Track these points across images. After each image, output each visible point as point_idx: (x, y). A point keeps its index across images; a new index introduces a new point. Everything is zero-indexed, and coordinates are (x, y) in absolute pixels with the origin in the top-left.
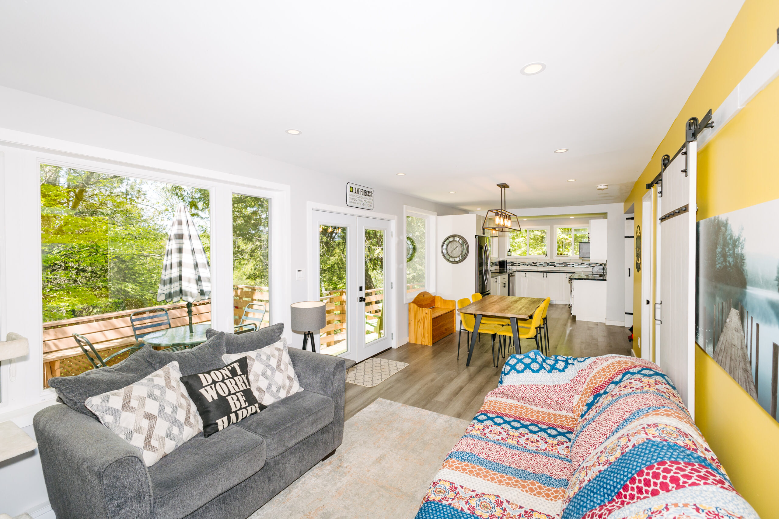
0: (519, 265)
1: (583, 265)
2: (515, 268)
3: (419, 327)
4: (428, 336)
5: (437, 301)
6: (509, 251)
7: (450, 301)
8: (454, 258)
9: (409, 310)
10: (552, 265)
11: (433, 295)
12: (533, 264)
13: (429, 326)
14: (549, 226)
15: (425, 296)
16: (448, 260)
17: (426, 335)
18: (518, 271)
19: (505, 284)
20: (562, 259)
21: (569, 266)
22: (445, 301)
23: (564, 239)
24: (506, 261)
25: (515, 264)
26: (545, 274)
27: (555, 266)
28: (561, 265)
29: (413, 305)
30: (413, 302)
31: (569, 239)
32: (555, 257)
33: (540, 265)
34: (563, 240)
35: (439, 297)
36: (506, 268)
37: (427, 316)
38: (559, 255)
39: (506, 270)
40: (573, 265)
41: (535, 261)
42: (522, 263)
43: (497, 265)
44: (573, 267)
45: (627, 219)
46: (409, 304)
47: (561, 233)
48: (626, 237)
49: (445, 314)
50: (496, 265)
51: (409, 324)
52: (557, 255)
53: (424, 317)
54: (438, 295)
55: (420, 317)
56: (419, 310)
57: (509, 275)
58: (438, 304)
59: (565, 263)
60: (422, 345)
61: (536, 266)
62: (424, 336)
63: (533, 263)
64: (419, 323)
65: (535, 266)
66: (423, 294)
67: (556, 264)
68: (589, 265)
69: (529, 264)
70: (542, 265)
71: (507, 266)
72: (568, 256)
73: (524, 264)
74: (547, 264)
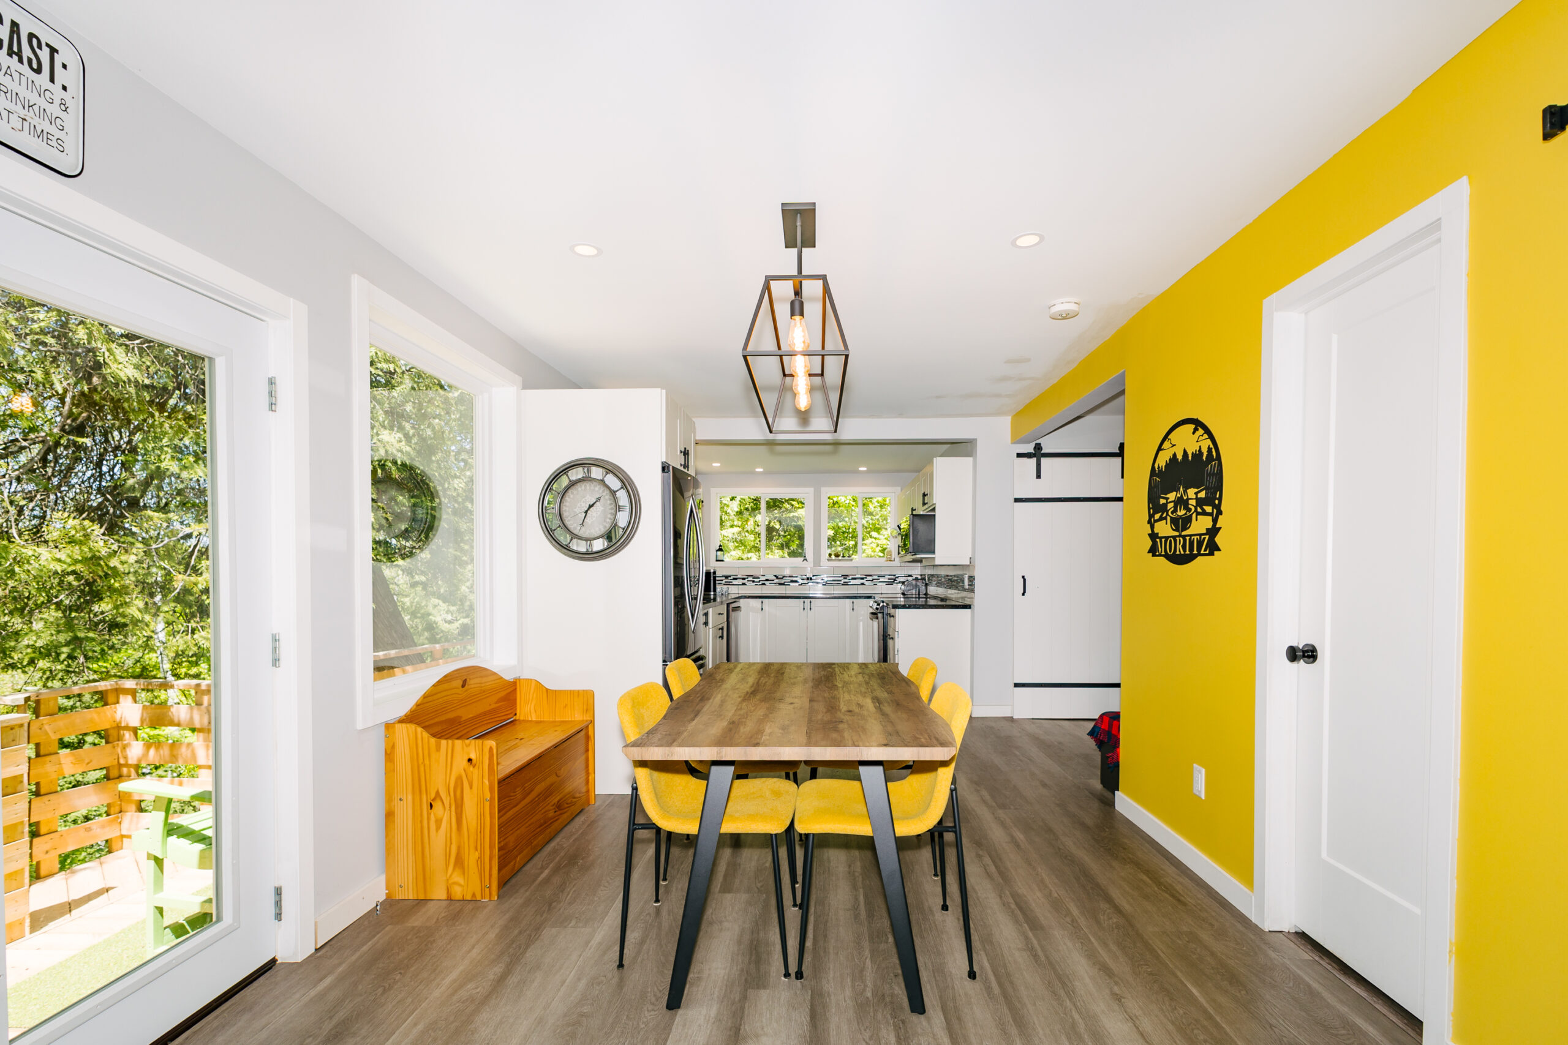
0: (744, 584)
1: (882, 579)
2: (734, 591)
3: (439, 822)
4: (480, 858)
5: (521, 697)
6: (720, 550)
7: (572, 692)
8: (588, 540)
9: (389, 755)
11: (509, 676)
12: (776, 581)
13: (481, 816)
14: (812, 489)
15: (473, 683)
16: (565, 549)
17: (472, 858)
18: (745, 597)
19: (722, 629)
22: (552, 696)
24: (714, 573)
25: (735, 582)
26: (802, 601)
29: (406, 732)
30: (410, 718)
32: (822, 563)
33: (792, 581)
35: (529, 681)
36: (715, 590)
37: (474, 772)
38: (833, 557)
40: (862, 581)
41: (779, 573)
42: (750, 579)
44: (863, 584)
45: (1019, 455)
46: (388, 726)
48: (1017, 500)
49: (556, 746)
51: (389, 815)
52: (827, 557)
53: (459, 779)
54: (526, 675)
55: (439, 781)
56: (438, 749)
57: (728, 605)
58: (526, 709)
59: (844, 576)
60: (450, 899)
61: (783, 584)
62: (459, 862)
63: (775, 577)
64: (437, 805)
65: (781, 584)
66: (463, 677)
67: (825, 579)
68: (896, 580)
69: (767, 580)
70: (796, 581)
71: (717, 586)
72: (851, 560)
73: (756, 580)
74: (808, 579)
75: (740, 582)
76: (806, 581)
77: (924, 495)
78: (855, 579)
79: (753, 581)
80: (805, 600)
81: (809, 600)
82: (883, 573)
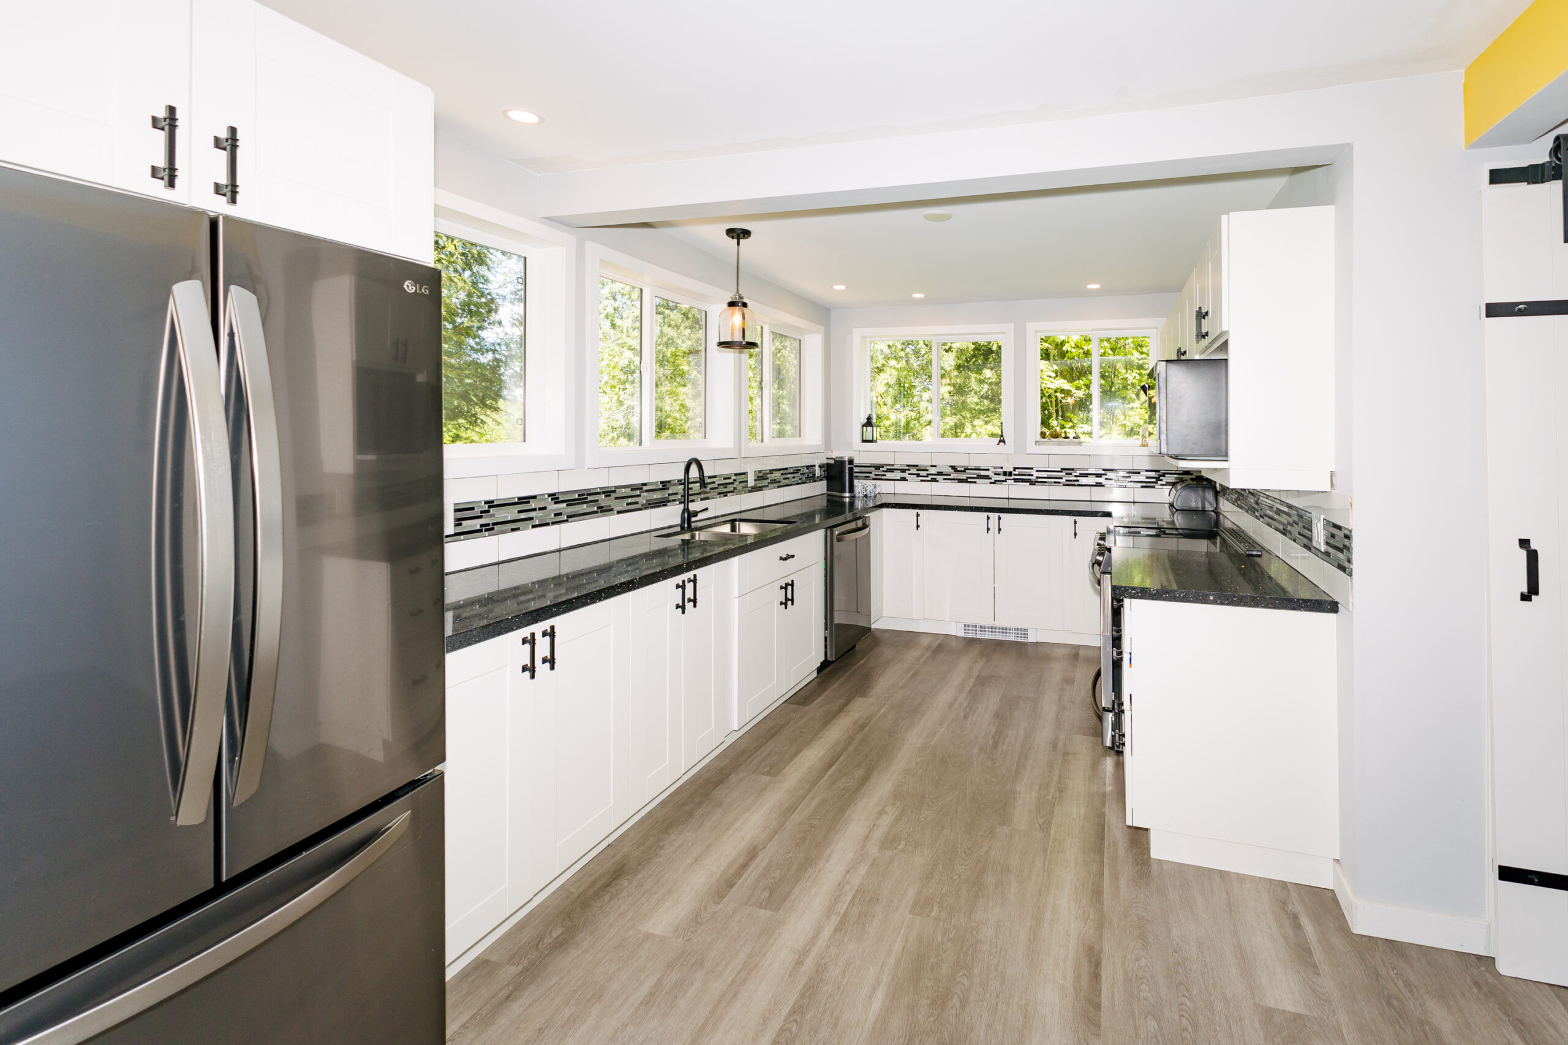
0: (903, 479)
1: (1134, 478)
2: (884, 490)
6: (869, 423)
10: (1023, 477)
12: (954, 476)
18: (892, 504)
20: (1056, 456)
21: (1083, 481)
23: (1062, 391)
24: (854, 461)
25: (886, 476)
26: (994, 516)
27: (1032, 483)
28: (1052, 478)
31: (1074, 391)
32: (1031, 448)
33: (980, 477)
34: (1058, 394)
36: (852, 490)
38: (1048, 438)
39: (853, 497)
40: (1099, 480)
41: (960, 463)
42: (913, 471)
43: (821, 479)
44: (1099, 485)
47: (1053, 375)
50: (812, 478)
52: (1039, 438)
59: (1068, 471)
61: (965, 482)
63: (953, 468)
65: (960, 481)
67: (1036, 474)
68: (1158, 479)
69: (940, 474)
70: (987, 477)
71: (856, 482)
72: (1080, 443)
73: (922, 473)
74: (1005, 474)
75: (898, 475)
76: (1002, 478)
77: (1201, 315)
78: (1086, 475)
79: (918, 475)
80: (991, 515)
81: (997, 515)
82: (1136, 467)
